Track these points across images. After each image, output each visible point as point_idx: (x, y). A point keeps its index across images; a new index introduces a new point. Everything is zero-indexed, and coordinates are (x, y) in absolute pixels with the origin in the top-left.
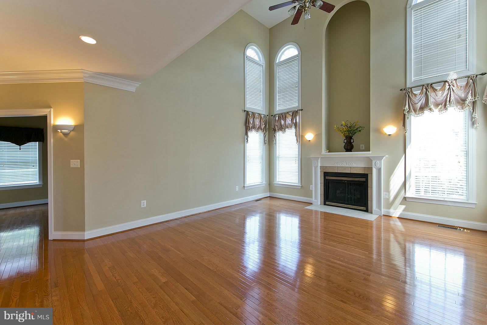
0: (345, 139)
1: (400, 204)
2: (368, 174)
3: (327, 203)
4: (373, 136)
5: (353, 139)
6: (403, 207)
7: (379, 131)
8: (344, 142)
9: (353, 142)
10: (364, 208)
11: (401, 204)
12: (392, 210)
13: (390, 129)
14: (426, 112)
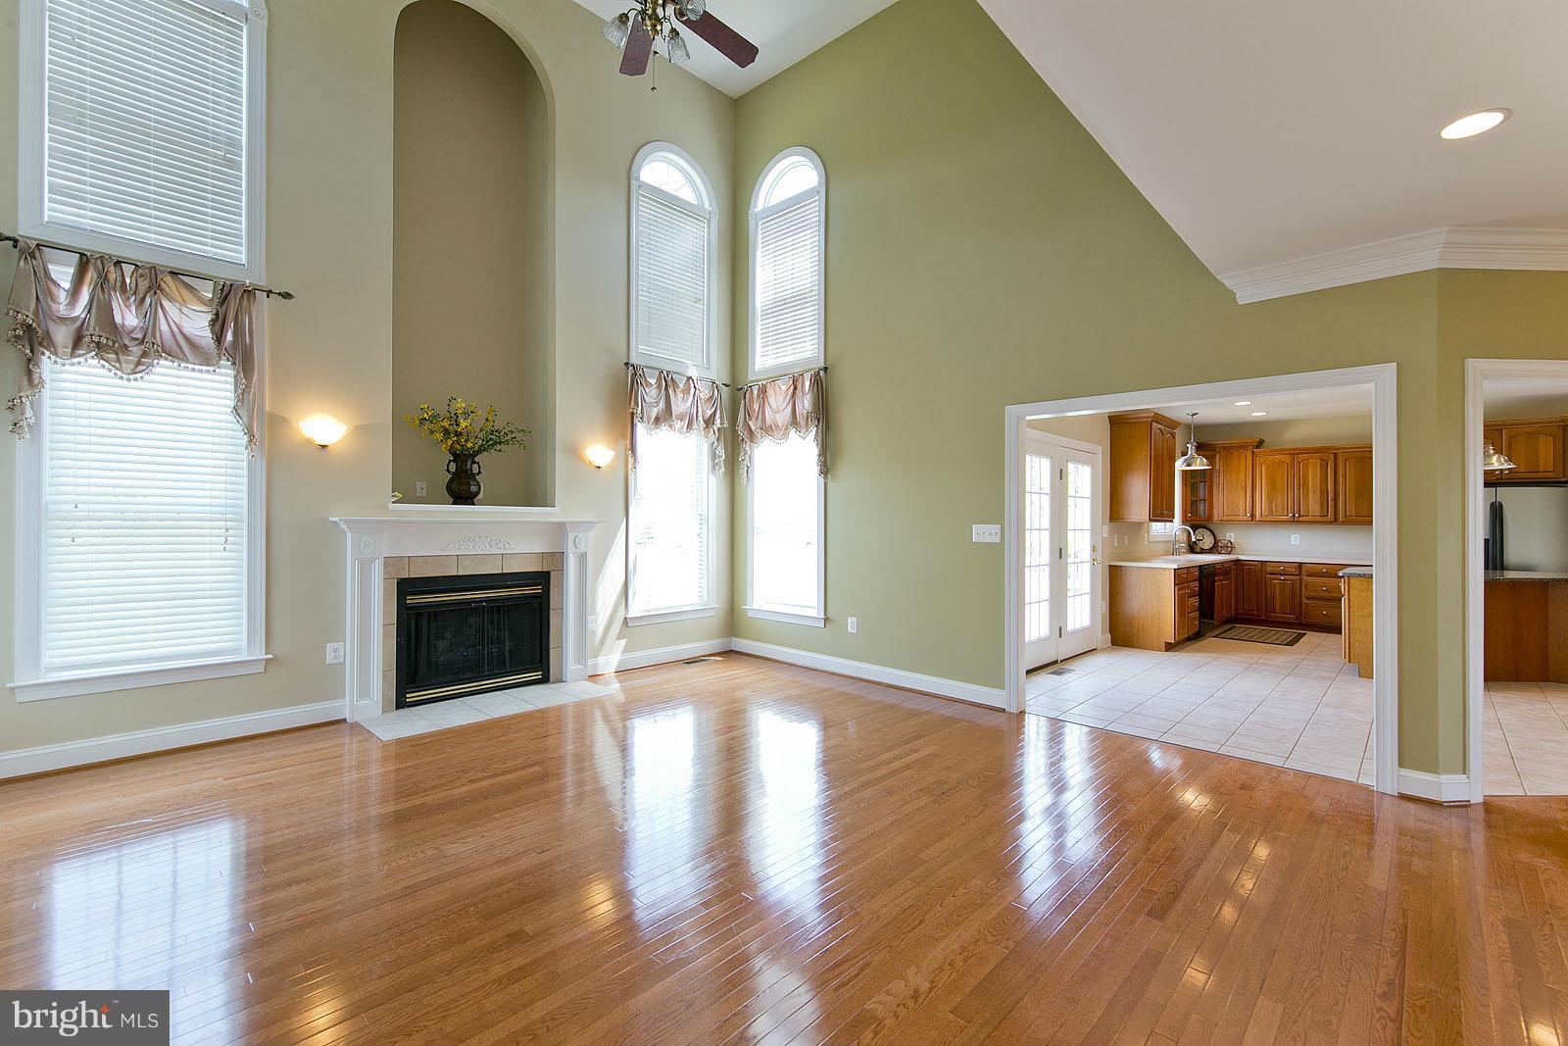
0: (450, 461)
1: (617, 639)
2: (548, 573)
3: (411, 697)
4: (561, 465)
5: (478, 463)
6: (623, 642)
7: (575, 452)
8: (448, 470)
9: (479, 473)
10: (537, 675)
11: (619, 637)
12: (601, 660)
13: (600, 452)
14: (664, 429)
